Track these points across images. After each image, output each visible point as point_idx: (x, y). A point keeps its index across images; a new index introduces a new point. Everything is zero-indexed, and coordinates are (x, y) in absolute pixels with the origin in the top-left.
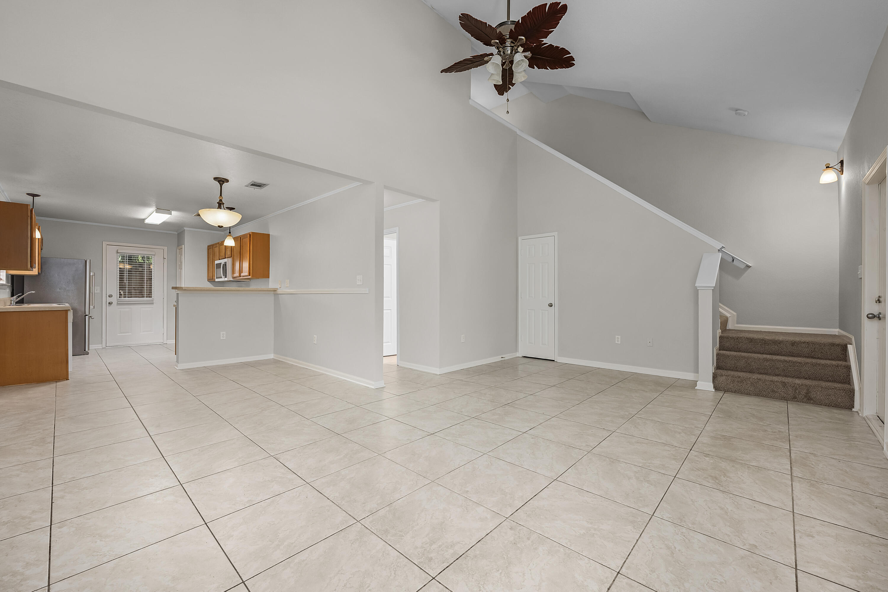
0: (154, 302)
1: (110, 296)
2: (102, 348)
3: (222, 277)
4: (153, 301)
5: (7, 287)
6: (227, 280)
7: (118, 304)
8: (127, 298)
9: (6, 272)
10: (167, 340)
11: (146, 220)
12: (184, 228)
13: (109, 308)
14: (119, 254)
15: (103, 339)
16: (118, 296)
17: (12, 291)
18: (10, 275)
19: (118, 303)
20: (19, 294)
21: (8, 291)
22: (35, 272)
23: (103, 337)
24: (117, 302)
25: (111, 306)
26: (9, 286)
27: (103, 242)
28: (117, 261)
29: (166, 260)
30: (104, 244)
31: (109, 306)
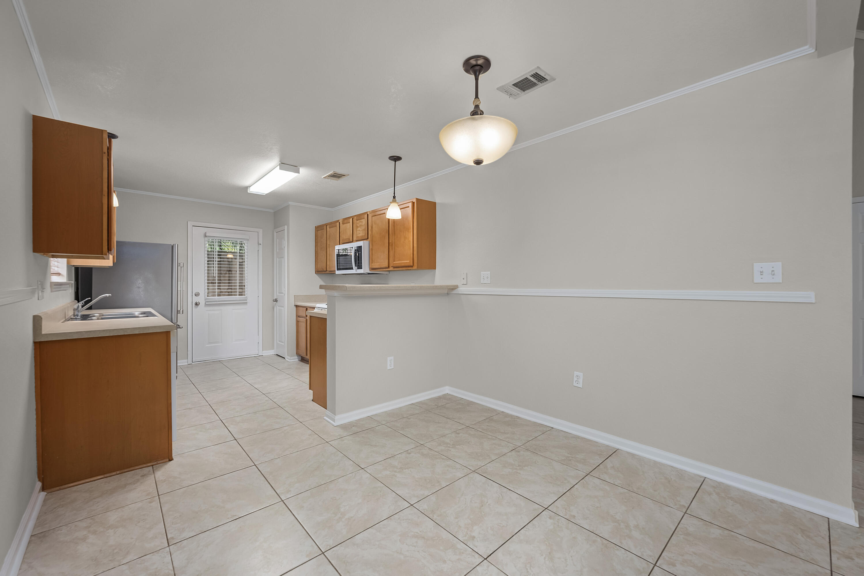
0: (248, 301)
1: (197, 295)
2: (187, 364)
3: (353, 268)
4: (246, 300)
5: (68, 286)
6: (363, 272)
7: (206, 305)
8: (217, 297)
9: (68, 263)
10: (263, 351)
11: (251, 187)
12: (289, 202)
13: (196, 310)
14: (206, 239)
15: (188, 352)
16: (206, 294)
17: (77, 290)
18: (73, 268)
19: (207, 303)
20: (87, 299)
21: (71, 292)
22: (108, 262)
23: (188, 350)
24: (204, 302)
25: (198, 308)
26: (72, 284)
27: (188, 222)
28: (205, 248)
29: (261, 246)
30: (190, 224)
31: (195, 307)
